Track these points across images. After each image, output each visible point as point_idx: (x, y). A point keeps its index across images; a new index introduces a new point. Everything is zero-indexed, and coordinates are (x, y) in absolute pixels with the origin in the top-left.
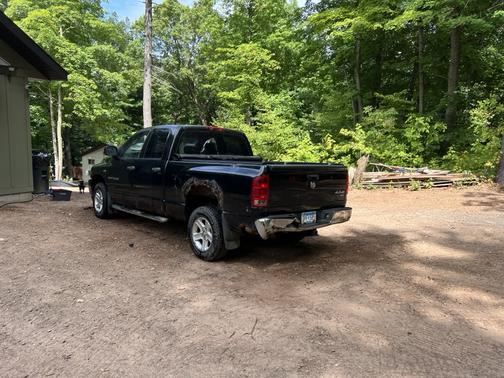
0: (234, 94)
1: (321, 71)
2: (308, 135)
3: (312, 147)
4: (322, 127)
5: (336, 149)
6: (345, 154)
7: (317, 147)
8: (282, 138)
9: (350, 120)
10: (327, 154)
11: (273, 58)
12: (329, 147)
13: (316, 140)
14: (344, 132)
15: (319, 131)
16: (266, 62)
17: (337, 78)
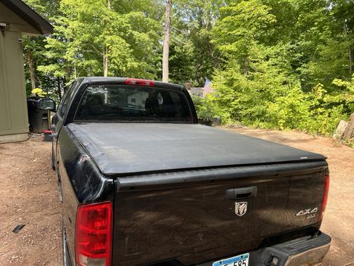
0: (232, 47)
1: (319, 23)
2: (299, 84)
3: (302, 96)
4: (315, 76)
5: (327, 98)
6: (337, 104)
7: (307, 96)
8: (272, 86)
9: (347, 70)
10: (318, 103)
11: (270, 12)
12: (320, 97)
13: (306, 88)
14: (337, 82)
15: (312, 80)
16: (263, 16)
17: (336, 30)
